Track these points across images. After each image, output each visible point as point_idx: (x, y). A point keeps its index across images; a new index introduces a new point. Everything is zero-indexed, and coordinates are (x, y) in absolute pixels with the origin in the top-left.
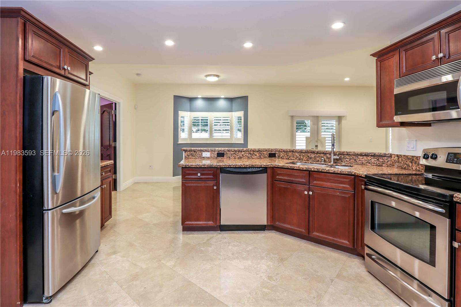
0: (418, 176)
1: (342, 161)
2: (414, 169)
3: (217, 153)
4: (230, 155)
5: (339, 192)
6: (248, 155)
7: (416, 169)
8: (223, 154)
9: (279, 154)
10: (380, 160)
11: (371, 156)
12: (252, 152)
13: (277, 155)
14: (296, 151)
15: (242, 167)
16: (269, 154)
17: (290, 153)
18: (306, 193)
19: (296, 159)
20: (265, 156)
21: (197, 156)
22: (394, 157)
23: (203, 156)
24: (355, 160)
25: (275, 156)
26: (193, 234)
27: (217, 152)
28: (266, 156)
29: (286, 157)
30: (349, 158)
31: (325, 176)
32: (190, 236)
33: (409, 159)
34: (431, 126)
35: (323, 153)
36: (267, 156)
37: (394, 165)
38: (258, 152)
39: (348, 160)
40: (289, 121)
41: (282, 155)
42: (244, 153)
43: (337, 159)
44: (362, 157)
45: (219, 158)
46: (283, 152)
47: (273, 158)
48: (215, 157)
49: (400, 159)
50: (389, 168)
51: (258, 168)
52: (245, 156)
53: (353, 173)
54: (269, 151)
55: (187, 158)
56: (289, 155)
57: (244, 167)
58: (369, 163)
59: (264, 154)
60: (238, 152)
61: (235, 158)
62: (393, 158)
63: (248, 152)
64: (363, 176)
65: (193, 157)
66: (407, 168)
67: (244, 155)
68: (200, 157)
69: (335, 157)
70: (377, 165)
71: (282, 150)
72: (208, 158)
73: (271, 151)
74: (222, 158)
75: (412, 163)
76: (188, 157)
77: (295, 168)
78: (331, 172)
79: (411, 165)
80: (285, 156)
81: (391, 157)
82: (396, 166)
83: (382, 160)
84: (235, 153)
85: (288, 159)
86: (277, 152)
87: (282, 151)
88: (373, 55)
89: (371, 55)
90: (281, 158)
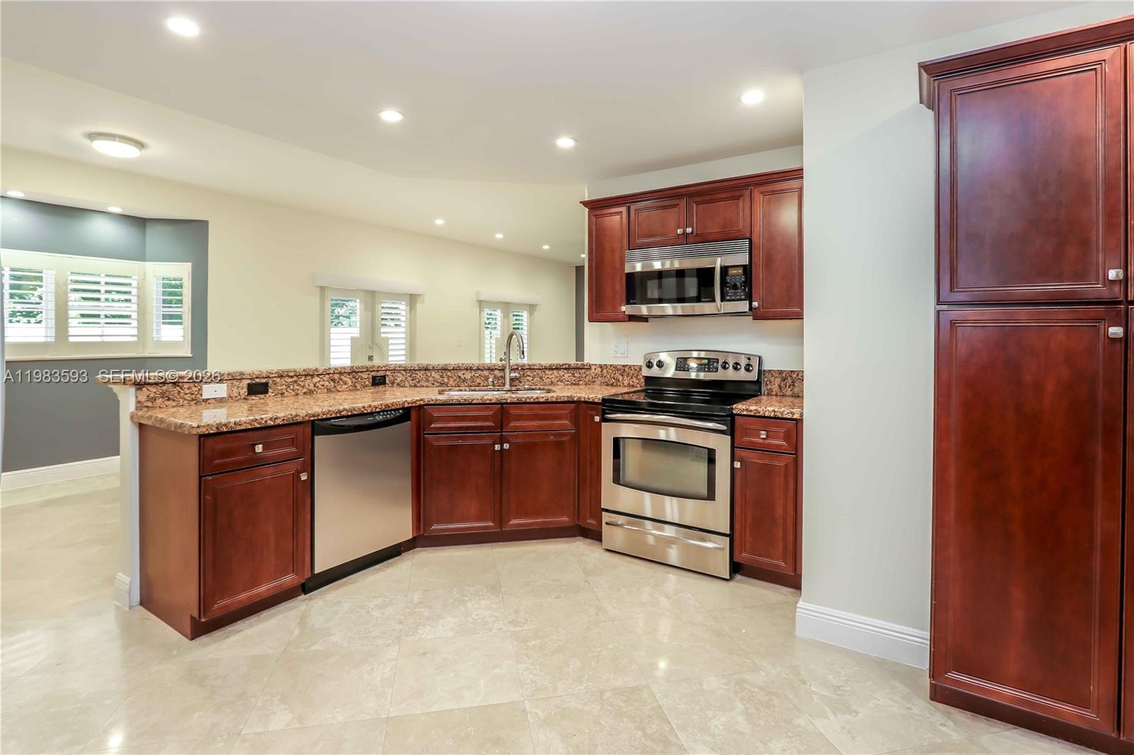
0: (631, 395)
1: (521, 382)
2: (626, 384)
3: (248, 384)
4: (284, 387)
5: (553, 435)
6: (327, 383)
7: (629, 384)
8: (266, 385)
9: (393, 376)
10: (576, 375)
11: (564, 369)
12: (338, 375)
13: (387, 381)
14: (433, 367)
15: (365, 412)
16: (374, 378)
17: (420, 374)
18: (497, 447)
19: (433, 384)
20: (365, 383)
21: (185, 399)
22: (595, 369)
23: (204, 397)
24: (541, 378)
25: (384, 383)
26: (238, 632)
27: (249, 381)
28: (367, 383)
29: (411, 382)
30: (532, 375)
31: (531, 409)
32: (233, 638)
33: (618, 370)
34: (647, 322)
35: (489, 369)
36: (369, 382)
37: (594, 382)
38: (349, 374)
39: (530, 378)
40: (315, 300)
41: (399, 380)
42: (319, 379)
43: (517, 379)
44: (551, 372)
45: (253, 398)
46: (402, 372)
47: (380, 387)
48: (243, 397)
49: (605, 371)
50: (588, 387)
51: (394, 410)
52: (320, 387)
53: (575, 399)
54: (372, 371)
55: (147, 407)
56: (418, 377)
57: (369, 411)
58: (561, 382)
59: (362, 379)
60: (303, 379)
61: (297, 394)
62: (593, 370)
63: (327, 376)
64: (596, 401)
65: (171, 402)
66: (615, 384)
67: (317, 385)
68: (193, 400)
69: (513, 375)
70: (572, 384)
71: (400, 366)
72: (220, 401)
73: (377, 371)
74: (262, 396)
75: (622, 375)
76: (150, 404)
77: (473, 402)
78: (541, 400)
79: (621, 378)
80: (408, 381)
81: (590, 369)
82: (598, 382)
83: (578, 376)
84: (296, 382)
85: (415, 386)
86: (388, 373)
87: (401, 368)
88: (585, 204)
89: (581, 202)
90: (398, 384)
